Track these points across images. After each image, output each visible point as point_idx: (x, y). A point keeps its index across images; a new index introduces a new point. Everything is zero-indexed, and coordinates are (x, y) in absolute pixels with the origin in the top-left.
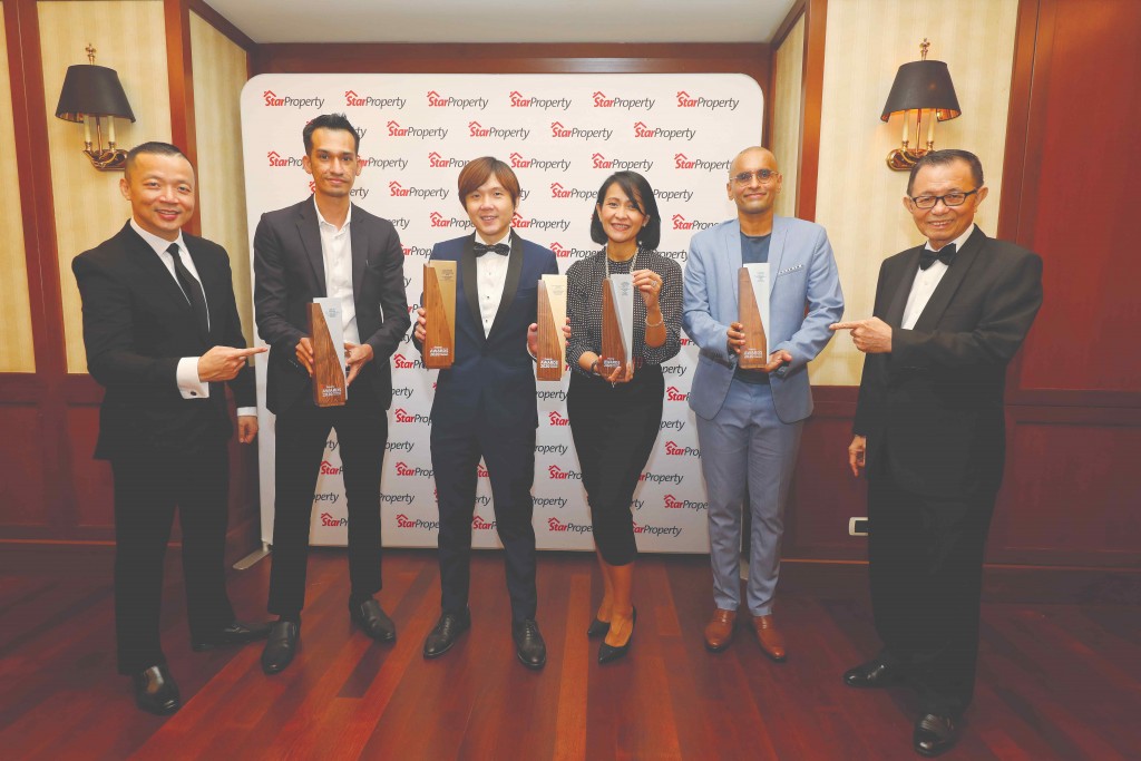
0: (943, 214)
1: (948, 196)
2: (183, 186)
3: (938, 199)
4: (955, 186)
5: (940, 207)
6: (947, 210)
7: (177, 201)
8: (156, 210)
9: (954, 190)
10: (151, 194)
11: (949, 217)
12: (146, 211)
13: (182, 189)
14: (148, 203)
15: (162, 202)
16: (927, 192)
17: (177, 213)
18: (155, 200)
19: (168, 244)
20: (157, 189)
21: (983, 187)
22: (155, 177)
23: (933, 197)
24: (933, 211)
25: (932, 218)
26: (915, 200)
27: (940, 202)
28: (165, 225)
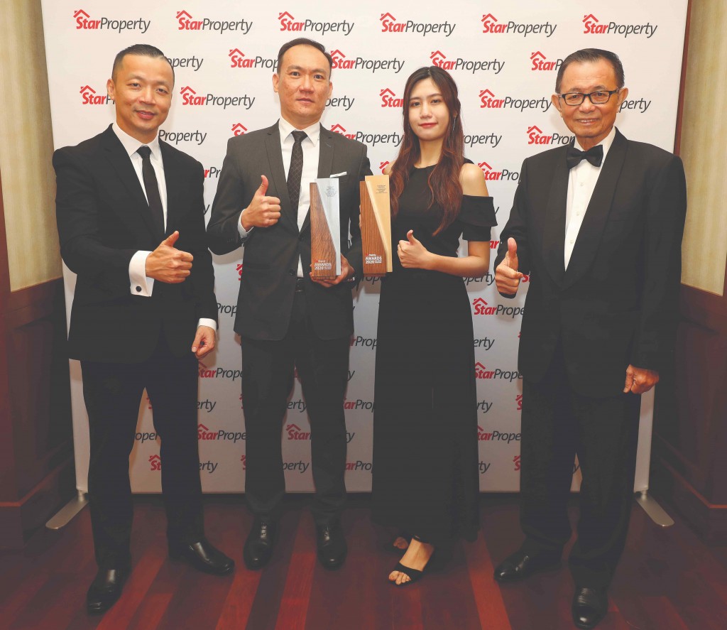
0: (591, 111)
1: (594, 93)
2: (162, 87)
3: (585, 96)
4: (601, 84)
5: (587, 104)
6: (593, 108)
7: (154, 102)
8: (138, 112)
9: (599, 87)
10: (132, 94)
11: (594, 116)
12: (126, 110)
13: (161, 90)
14: (129, 103)
15: (141, 102)
16: (576, 89)
17: (153, 115)
18: (135, 101)
19: (139, 145)
20: (139, 89)
21: (624, 87)
22: (138, 78)
23: (581, 94)
24: (581, 109)
25: (580, 116)
26: (564, 96)
27: (587, 100)
28: (141, 124)
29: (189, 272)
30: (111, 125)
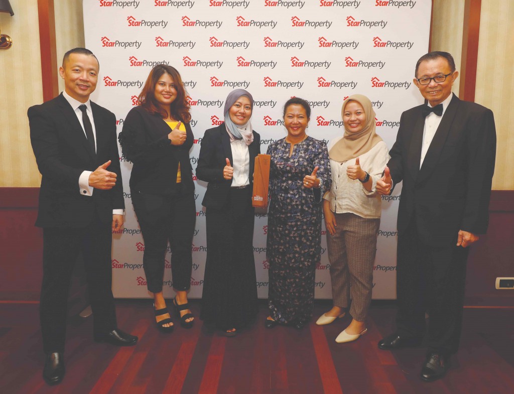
0: (435, 87)
1: (437, 77)
2: (92, 72)
3: (431, 79)
5: (433, 83)
6: (436, 85)
7: (88, 80)
8: (77, 85)
9: (439, 73)
10: (75, 76)
11: (438, 89)
12: (72, 85)
13: (92, 73)
14: (73, 80)
15: (81, 80)
16: (425, 76)
17: (88, 87)
18: (77, 79)
19: (80, 104)
20: (79, 73)
21: (456, 71)
22: (79, 66)
23: (429, 78)
24: (429, 86)
25: (429, 90)
26: (419, 80)
27: (433, 81)
28: (81, 92)
29: (114, 183)
30: (62, 92)
